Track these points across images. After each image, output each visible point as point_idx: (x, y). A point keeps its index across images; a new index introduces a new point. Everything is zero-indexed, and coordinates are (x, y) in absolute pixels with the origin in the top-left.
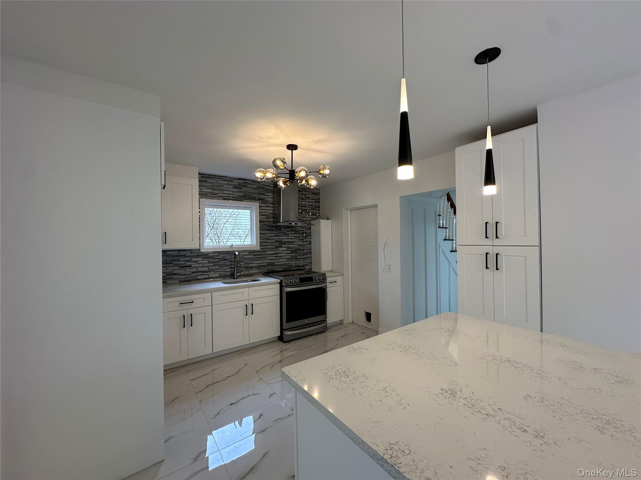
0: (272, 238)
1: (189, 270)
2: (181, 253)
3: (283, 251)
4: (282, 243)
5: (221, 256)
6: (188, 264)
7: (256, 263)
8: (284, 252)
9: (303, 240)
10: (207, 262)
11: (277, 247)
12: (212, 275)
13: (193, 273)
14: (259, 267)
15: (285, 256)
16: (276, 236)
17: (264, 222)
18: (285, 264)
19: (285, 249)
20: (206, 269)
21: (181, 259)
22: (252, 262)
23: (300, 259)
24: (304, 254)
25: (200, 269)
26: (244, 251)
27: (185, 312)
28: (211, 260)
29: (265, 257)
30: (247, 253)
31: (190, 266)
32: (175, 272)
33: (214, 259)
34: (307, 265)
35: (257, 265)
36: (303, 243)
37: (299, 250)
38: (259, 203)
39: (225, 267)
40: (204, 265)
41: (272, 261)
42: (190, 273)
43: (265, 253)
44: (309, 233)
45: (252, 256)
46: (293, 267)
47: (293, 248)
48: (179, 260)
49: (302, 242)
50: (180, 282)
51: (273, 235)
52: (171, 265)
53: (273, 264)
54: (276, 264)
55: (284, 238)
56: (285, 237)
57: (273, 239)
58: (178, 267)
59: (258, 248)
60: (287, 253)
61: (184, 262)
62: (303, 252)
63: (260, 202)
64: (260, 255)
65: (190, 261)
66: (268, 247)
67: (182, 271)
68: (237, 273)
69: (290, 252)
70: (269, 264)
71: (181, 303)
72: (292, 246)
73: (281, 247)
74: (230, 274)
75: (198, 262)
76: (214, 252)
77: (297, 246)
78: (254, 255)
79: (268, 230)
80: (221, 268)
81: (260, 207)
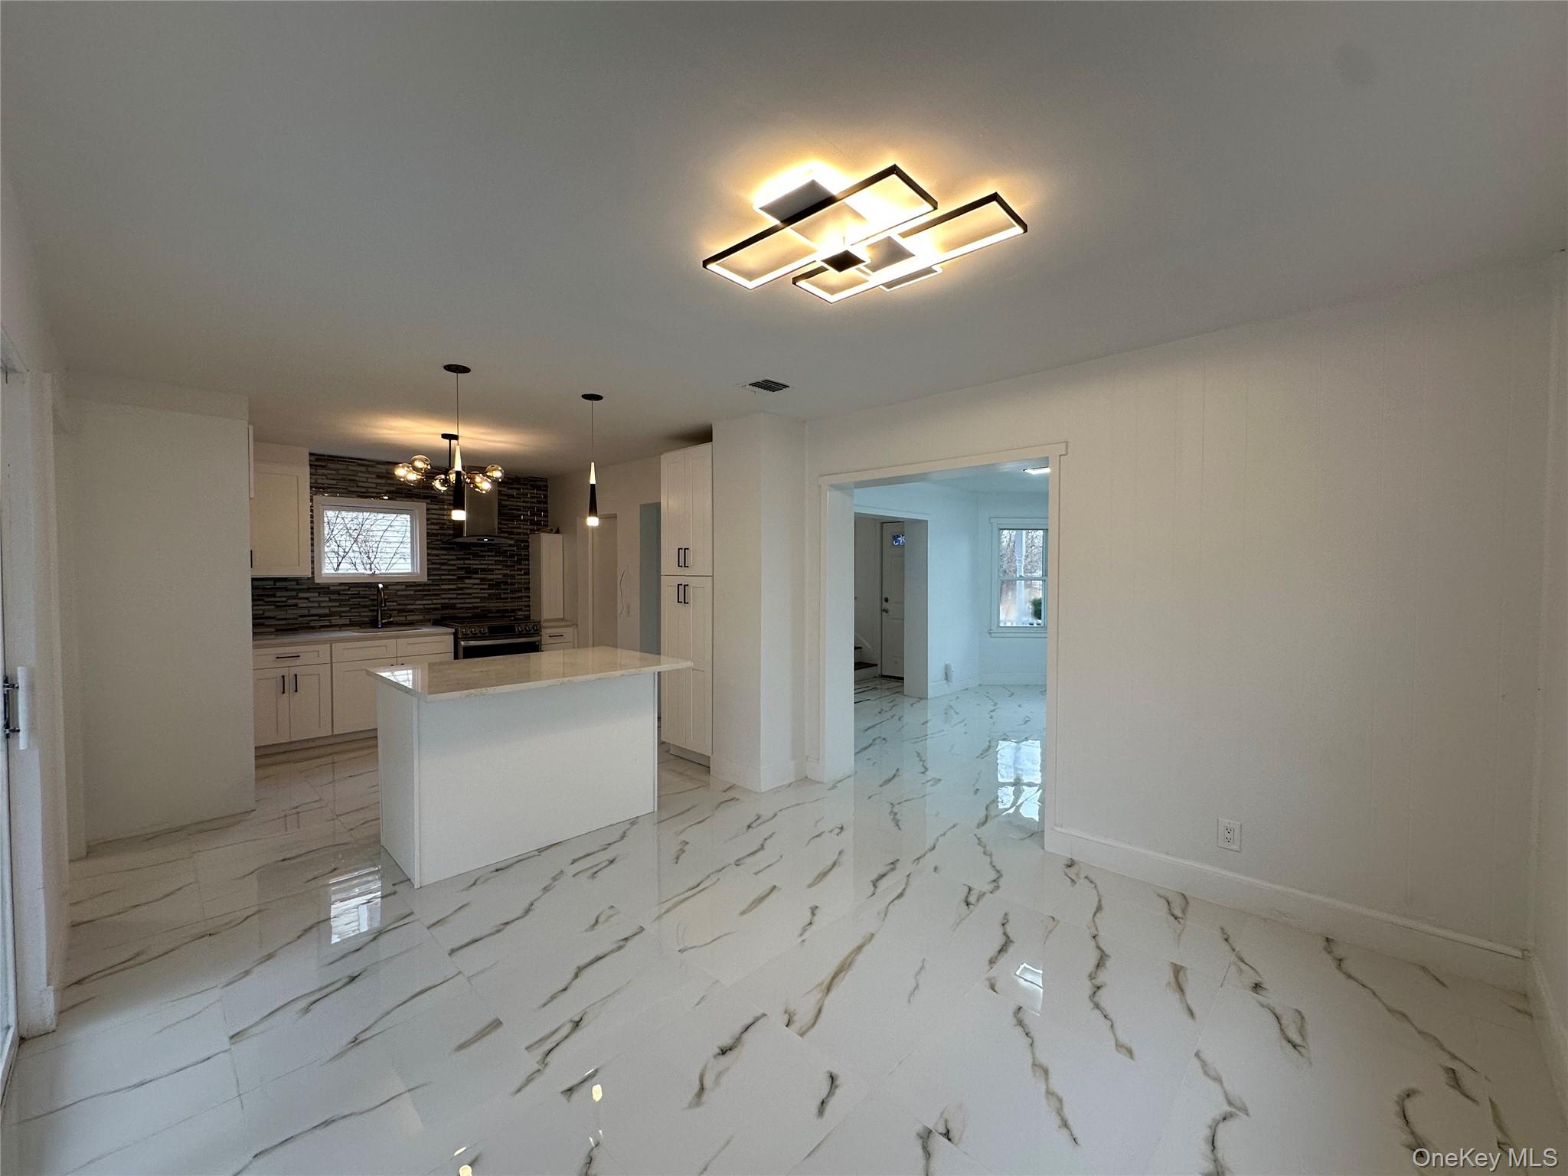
0: (451, 562)
1: (292, 613)
2: (279, 584)
3: (474, 584)
4: (470, 572)
5: (354, 591)
6: (291, 602)
7: (419, 604)
8: (475, 586)
9: (514, 566)
10: (328, 599)
11: (461, 578)
12: (336, 620)
13: (301, 616)
14: (427, 611)
15: (478, 593)
16: (458, 559)
17: (437, 535)
18: (477, 608)
20: (326, 611)
21: (278, 594)
22: (413, 602)
23: (507, 598)
24: (513, 592)
25: (314, 611)
26: (397, 583)
27: (284, 671)
28: (333, 597)
29: (438, 595)
30: (404, 587)
31: (296, 605)
32: (267, 614)
33: (339, 594)
34: (521, 610)
35: (422, 607)
36: (512, 573)
37: (506, 583)
38: (427, 504)
39: (361, 610)
40: (322, 605)
41: (452, 601)
42: (295, 616)
43: (438, 588)
44: (525, 555)
45: (412, 593)
46: (493, 612)
47: (492, 580)
48: (274, 596)
49: (511, 571)
50: (277, 630)
51: (454, 557)
52: (261, 603)
53: (453, 607)
54: (459, 606)
55: (474, 564)
56: (477, 562)
57: (454, 565)
58: (273, 607)
59: (425, 579)
60: (481, 589)
61: (284, 599)
62: (512, 587)
63: (429, 501)
64: (429, 590)
65: (296, 597)
66: (443, 577)
67: (281, 614)
68: (382, 619)
69: (486, 587)
70: (444, 607)
71: (278, 658)
72: (492, 577)
73: (470, 578)
74: (371, 620)
75: (311, 599)
76: (341, 584)
77: (501, 576)
78: (416, 591)
79: (443, 549)
80: (353, 610)
81: (428, 510)
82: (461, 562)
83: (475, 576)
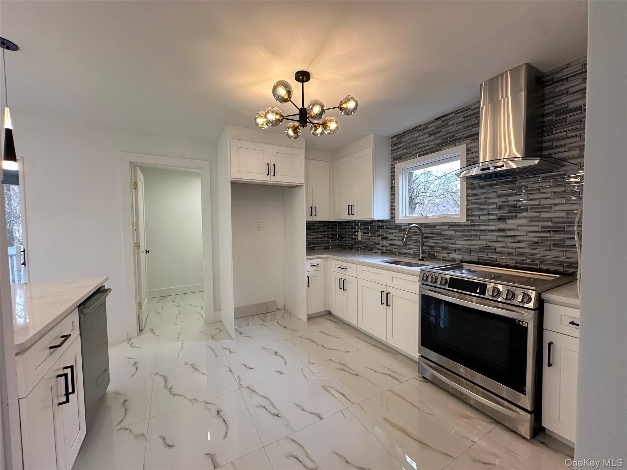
0: (491, 201)
1: (387, 242)
3: (519, 225)
6: (386, 235)
7: (459, 244)
8: (520, 228)
10: (401, 234)
11: (502, 218)
13: (389, 245)
19: (524, 222)
21: (381, 230)
22: (454, 241)
25: (395, 243)
26: (443, 224)
27: (341, 276)
29: (477, 236)
30: (446, 227)
31: (388, 238)
35: (461, 246)
43: (477, 228)
45: (453, 232)
57: (495, 203)
59: (463, 220)
60: (531, 231)
63: (468, 141)
64: (468, 231)
66: (482, 218)
68: (423, 253)
70: (484, 249)
71: (339, 267)
73: (515, 217)
75: (394, 234)
81: (468, 149)
82: (504, 199)
83: (520, 215)
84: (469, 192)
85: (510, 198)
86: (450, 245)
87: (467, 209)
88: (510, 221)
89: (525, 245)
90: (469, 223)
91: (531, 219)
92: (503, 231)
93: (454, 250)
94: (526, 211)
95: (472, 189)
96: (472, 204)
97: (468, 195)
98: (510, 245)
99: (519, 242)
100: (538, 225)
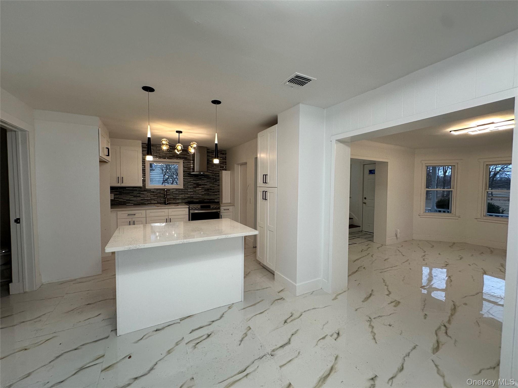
0: (191, 181)
10: (150, 194)
11: (195, 187)
12: (153, 202)
13: (141, 200)
17: (186, 172)
18: (201, 198)
19: (201, 188)
21: (134, 192)
23: (211, 195)
24: (214, 192)
25: (145, 198)
26: (172, 189)
27: (130, 220)
29: (187, 193)
30: (175, 190)
31: (140, 196)
32: (131, 199)
33: (154, 193)
34: (216, 199)
35: (181, 197)
36: (213, 185)
37: (211, 189)
38: (183, 160)
39: (160, 198)
40: (148, 196)
44: (218, 179)
46: (205, 200)
47: (206, 188)
54: (194, 197)
55: (200, 182)
59: (182, 187)
68: (167, 202)
71: (128, 215)
74: (163, 202)
78: (179, 192)
82: (195, 181)
83: (200, 186)
84: (184, 178)
85: (197, 181)
86: (177, 197)
87: (184, 184)
88: (197, 188)
89: (201, 195)
90: (184, 189)
91: (202, 188)
92: (195, 191)
93: (178, 199)
94: (201, 185)
95: (185, 177)
96: (185, 182)
97: (184, 179)
98: (197, 195)
99: (200, 194)
100: (203, 189)
